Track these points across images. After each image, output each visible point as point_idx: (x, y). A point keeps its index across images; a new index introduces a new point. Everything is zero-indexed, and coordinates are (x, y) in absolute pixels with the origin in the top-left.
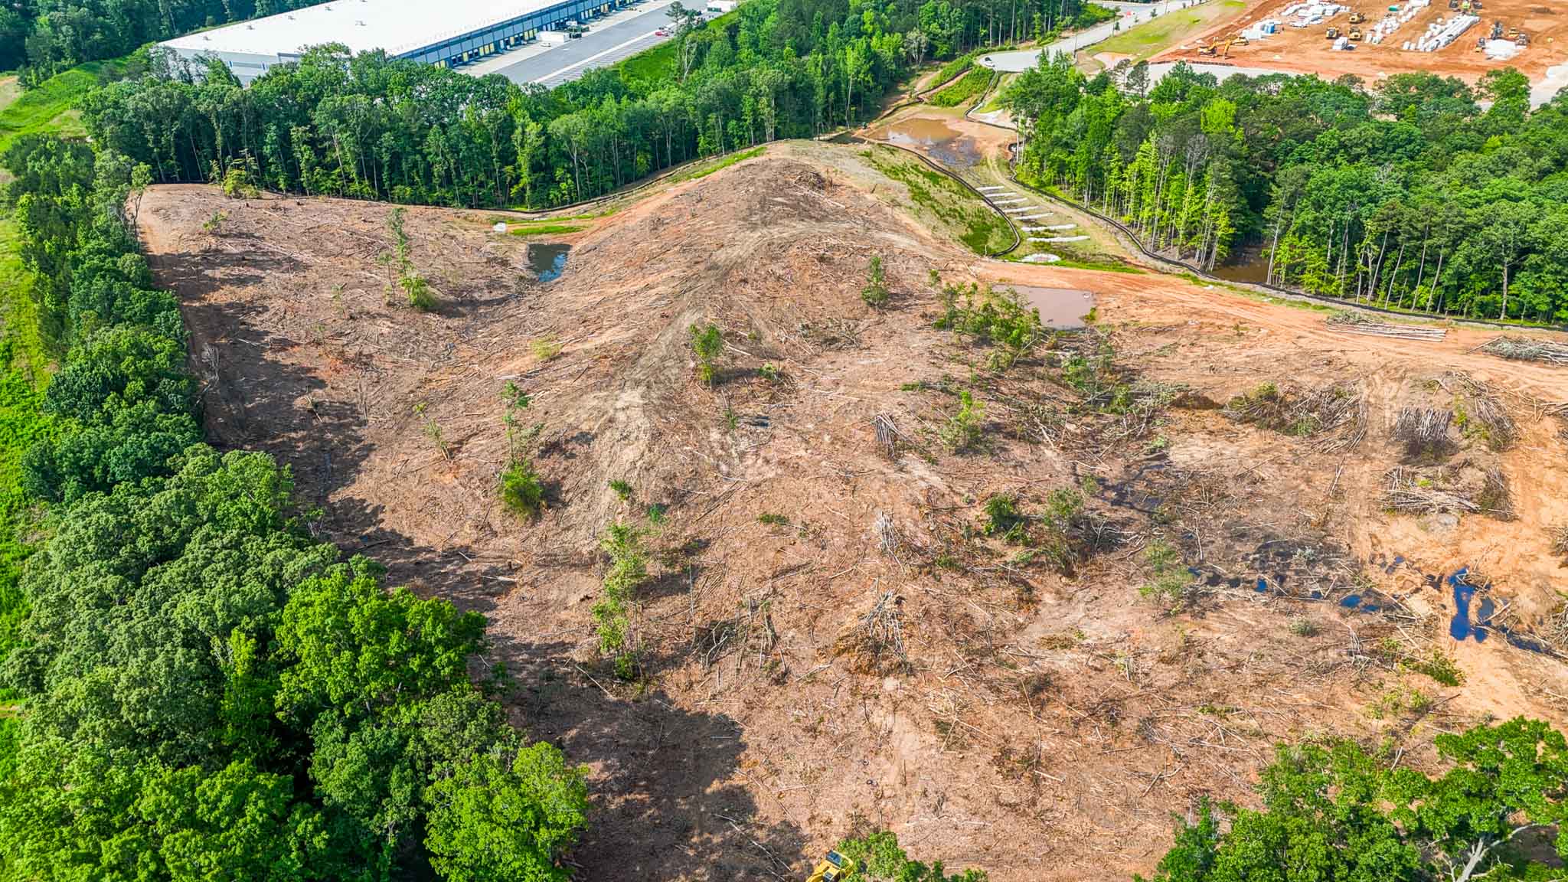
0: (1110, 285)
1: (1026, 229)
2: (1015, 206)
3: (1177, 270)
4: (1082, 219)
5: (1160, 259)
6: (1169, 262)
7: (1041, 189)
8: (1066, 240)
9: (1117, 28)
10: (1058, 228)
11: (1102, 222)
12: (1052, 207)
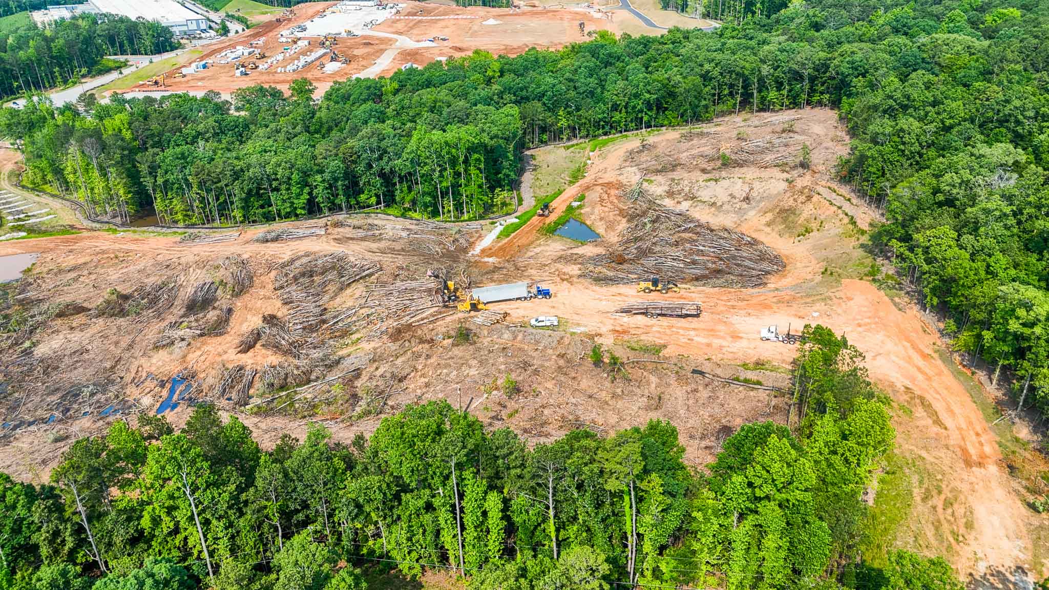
0: (52, 245)
1: (10, 218)
2: (10, 203)
3: (106, 226)
4: (56, 204)
5: (98, 222)
6: (102, 222)
7: (36, 188)
8: (38, 220)
9: (121, 73)
10: (35, 213)
11: (68, 203)
12: (37, 199)
